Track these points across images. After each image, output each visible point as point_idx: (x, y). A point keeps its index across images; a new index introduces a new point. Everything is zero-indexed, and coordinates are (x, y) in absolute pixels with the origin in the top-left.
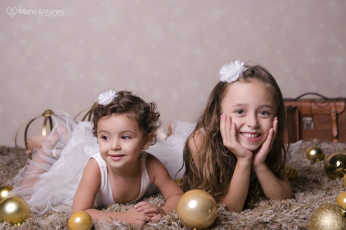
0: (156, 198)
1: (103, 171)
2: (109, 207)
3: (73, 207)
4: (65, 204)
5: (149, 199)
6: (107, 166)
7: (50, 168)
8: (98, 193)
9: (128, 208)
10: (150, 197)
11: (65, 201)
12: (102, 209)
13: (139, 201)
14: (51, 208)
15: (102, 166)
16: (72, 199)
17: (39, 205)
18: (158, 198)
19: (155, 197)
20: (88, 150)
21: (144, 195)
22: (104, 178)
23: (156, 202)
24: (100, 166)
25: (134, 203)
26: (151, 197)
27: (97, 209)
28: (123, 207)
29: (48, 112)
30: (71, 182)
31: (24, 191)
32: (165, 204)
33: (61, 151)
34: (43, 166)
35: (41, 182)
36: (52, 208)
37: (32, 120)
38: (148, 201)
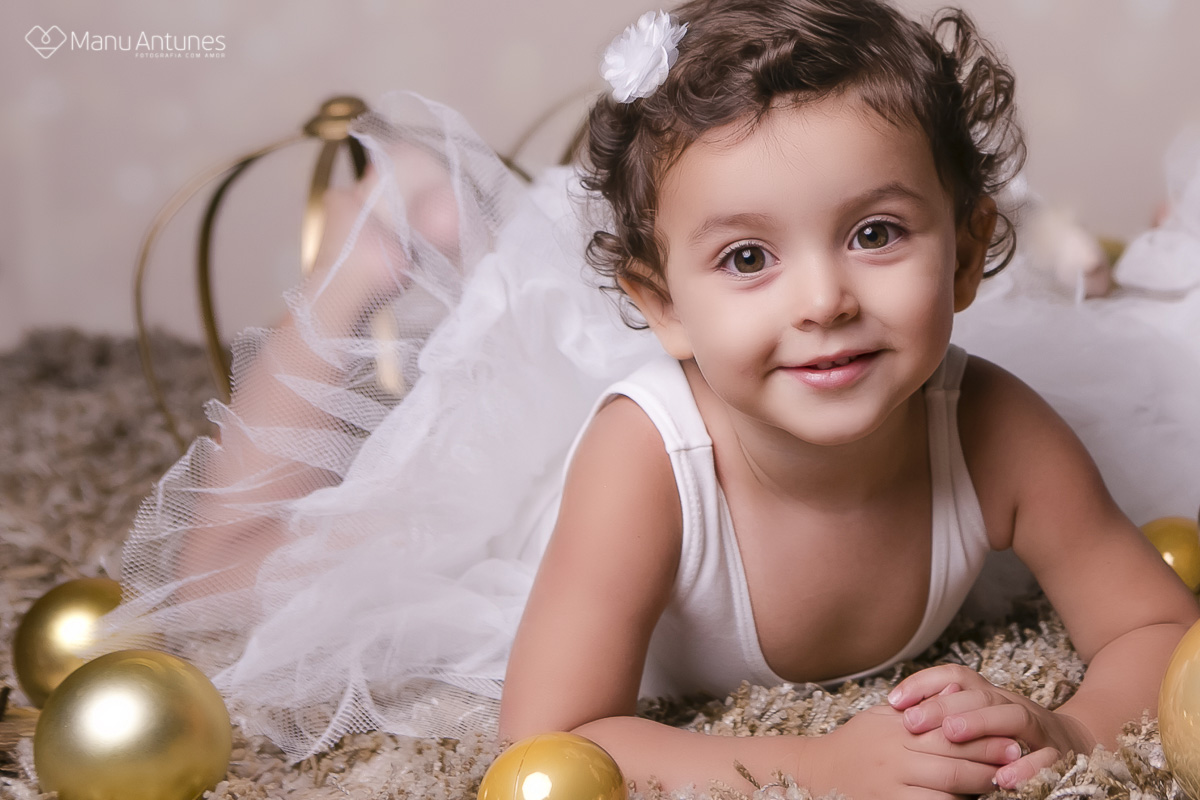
0: (1028, 644)
1: (688, 475)
2: (735, 703)
3: (505, 708)
4: (455, 692)
5: (985, 654)
6: (713, 446)
7: (347, 457)
8: (664, 618)
9: (853, 712)
10: (991, 638)
11: (457, 667)
12: (690, 719)
13: (925, 660)
14: (367, 719)
15: (682, 445)
16: (497, 659)
17: (297, 694)
18: (1043, 645)
19: (1024, 639)
20: (582, 342)
21: (954, 621)
22: (696, 521)
23: (1026, 670)
24: (670, 447)
25: (887, 675)
26: (999, 638)
27: (658, 719)
28: (822, 700)
29: (339, 110)
30: (493, 550)
31: (197, 613)
32: (1082, 678)
33: (420, 346)
34: (313, 448)
35: (300, 550)
36: (375, 715)
37: (244, 164)
38: (979, 668)
